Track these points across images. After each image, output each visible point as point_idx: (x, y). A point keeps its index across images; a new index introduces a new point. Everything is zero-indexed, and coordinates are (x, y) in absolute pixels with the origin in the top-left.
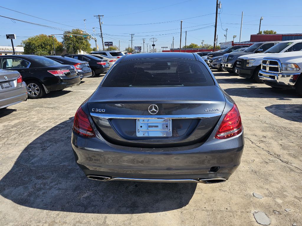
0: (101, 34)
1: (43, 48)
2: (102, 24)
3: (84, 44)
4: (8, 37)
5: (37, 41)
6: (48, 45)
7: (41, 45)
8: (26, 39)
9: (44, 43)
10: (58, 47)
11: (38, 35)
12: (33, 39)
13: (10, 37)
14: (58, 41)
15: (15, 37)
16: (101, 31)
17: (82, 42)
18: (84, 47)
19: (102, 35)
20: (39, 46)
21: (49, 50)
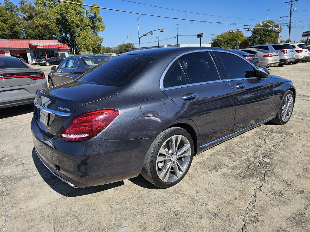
0: (290, 23)
1: (228, 43)
2: (294, 10)
3: (272, 37)
4: (198, 36)
5: (224, 37)
6: (233, 41)
7: (227, 41)
8: (215, 37)
9: (230, 39)
10: (243, 42)
11: (227, 32)
12: (221, 36)
13: (200, 36)
14: (244, 36)
15: (204, 36)
16: (290, 20)
17: (270, 35)
18: (272, 40)
19: (290, 25)
20: (224, 42)
21: (234, 45)
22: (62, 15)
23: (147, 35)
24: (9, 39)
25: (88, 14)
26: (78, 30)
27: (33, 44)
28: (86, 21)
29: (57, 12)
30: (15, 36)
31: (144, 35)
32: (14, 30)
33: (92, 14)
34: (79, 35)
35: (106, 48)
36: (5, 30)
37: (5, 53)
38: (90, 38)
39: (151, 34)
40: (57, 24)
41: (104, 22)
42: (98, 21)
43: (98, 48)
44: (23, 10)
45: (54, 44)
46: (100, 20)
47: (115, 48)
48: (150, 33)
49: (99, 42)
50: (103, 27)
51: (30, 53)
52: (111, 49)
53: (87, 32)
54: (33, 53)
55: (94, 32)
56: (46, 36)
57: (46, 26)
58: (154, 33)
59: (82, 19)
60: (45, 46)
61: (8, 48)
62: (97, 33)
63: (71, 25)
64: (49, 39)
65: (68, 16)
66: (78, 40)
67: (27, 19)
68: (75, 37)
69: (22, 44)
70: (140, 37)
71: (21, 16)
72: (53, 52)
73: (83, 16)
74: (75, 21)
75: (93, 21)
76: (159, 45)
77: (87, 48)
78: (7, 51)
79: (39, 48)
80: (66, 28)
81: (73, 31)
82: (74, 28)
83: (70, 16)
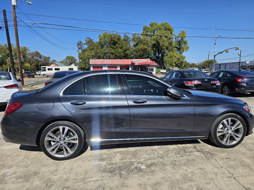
22: (157, 41)
23: (222, 53)
24: (122, 59)
25: (176, 39)
26: (167, 52)
27: (133, 62)
28: (174, 44)
29: (154, 40)
30: (126, 57)
31: (220, 53)
32: (126, 53)
33: (180, 39)
34: (167, 54)
35: (191, 64)
36: (121, 53)
37: (117, 68)
38: (175, 57)
39: (227, 52)
40: (153, 47)
41: (189, 44)
42: (184, 43)
43: (180, 64)
44: (133, 40)
45: (146, 62)
46: (185, 43)
47: (199, 64)
48: (225, 51)
49: (181, 60)
50: (188, 48)
51: (131, 67)
52: (195, 64)
53: (173, 52)
54: (133, 68)
55: (180, 52)
56: (144, 56)
57: (146, 49)
58: (229, 51)
59: (171, 43)
60: (140, 63)
61: (119, 64)
62: (182, 53)
63: (162, 48)
64: (146, 58)
65: (161, 42)
66: (165, 58)
67: (135, 46)
68: (164, 56)
69: (128, 62)
70: (215, 55)
71: (132, 44)
72: (145, 67)
73: (172, 41)
74: (165, 45)
75: (180, 43)
76: (241, 61)
77: (171, 64)
78: (118, 66)
79: (136, 64)
80: (159, 50)
81: (163, 52)
82: (164, 50)
83: (163, 41)
